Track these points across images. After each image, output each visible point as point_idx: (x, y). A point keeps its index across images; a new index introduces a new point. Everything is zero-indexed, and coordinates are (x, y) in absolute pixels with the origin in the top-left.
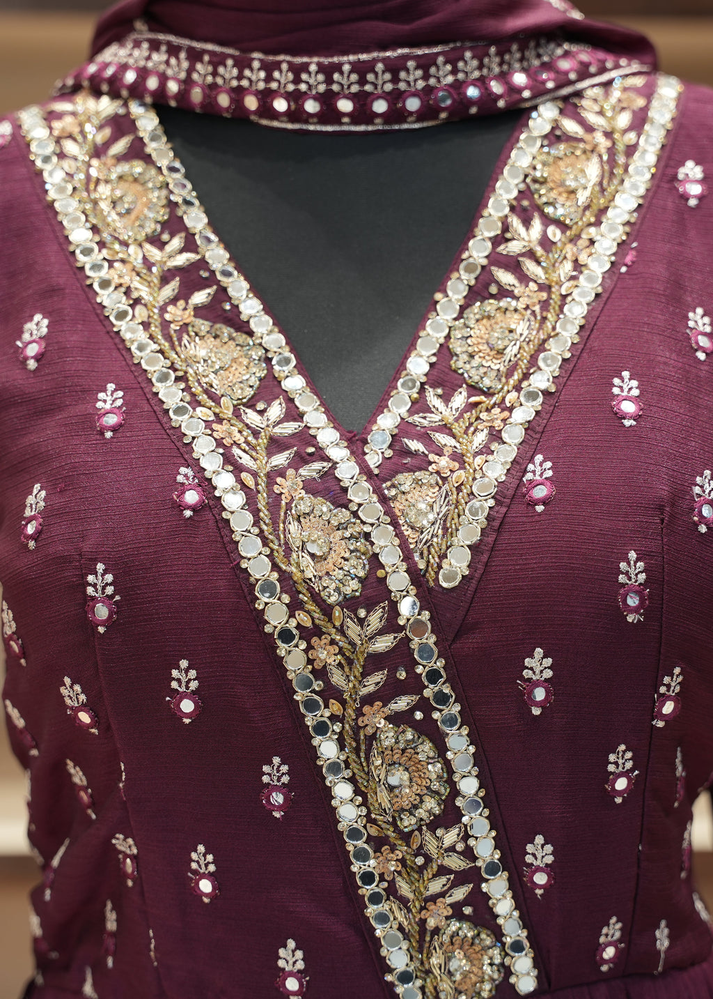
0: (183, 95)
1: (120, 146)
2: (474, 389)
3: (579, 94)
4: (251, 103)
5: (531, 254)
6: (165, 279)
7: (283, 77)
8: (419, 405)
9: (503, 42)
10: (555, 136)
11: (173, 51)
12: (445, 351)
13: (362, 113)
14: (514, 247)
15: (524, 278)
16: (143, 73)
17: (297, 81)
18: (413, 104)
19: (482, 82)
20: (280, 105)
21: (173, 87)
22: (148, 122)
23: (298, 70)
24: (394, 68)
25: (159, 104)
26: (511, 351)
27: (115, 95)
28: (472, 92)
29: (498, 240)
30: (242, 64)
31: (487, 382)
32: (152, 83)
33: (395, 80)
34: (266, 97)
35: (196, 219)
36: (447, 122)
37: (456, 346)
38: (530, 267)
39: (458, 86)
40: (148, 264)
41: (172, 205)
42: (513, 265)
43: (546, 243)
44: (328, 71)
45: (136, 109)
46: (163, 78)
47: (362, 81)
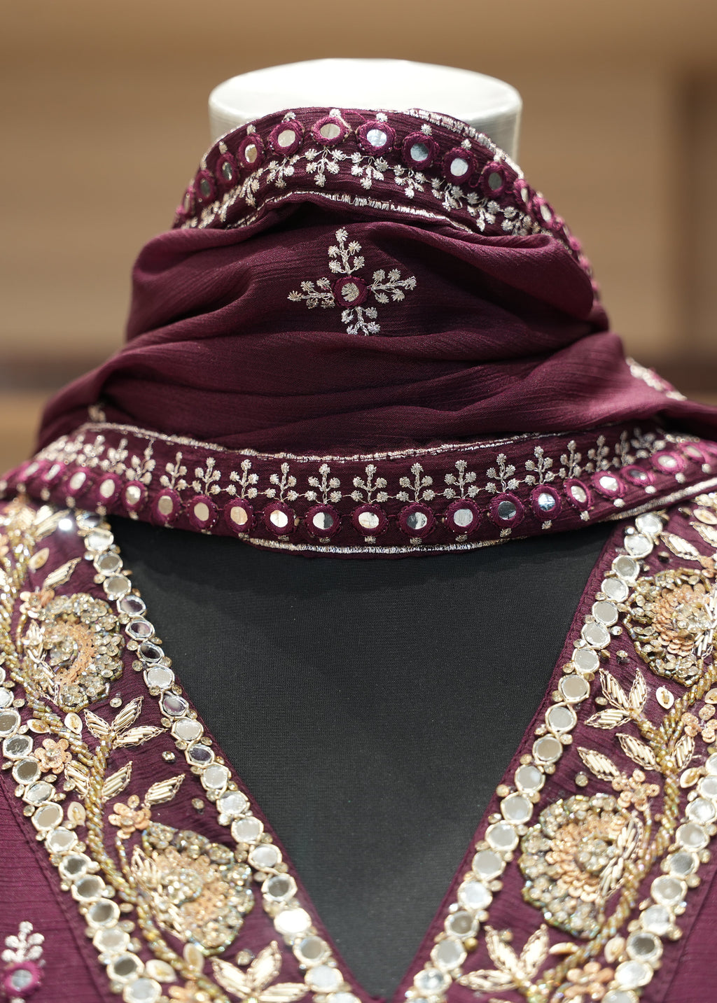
0: (148, 504)
1: (60, 575)
2: (558, 933)
3: (689, 502)
4: (239, 516)
5: (633, 728)
6: (112, 765)
7: (283, 481)
8: (478, 958)
9: (586, 433)
10: (659, 560)
11: (136, 446)
13: (394, 529)
14: (610, 718)
15: (626, 765)
16: (96, 476)
17: (302, 487)
18: (463, 518)
19: (557, 487)
20: (279, 519)
21: (134, 493)
22: (100, 541)
23: (303, 473)
24: (437, 470)
26: (611, 873)
28: (545, 501)
29: (587, 708)
30: (227, 465)
31: (576, 923)
32: (107, 489)
33: (439, 485)
34: (259, 508)
35: (160, 676)
36: (510, 541)
37: (531, 866)
38: (633, 747)
39: (526, 493)
40: (90, 741)
41: (126, 656)
42: (609, 744)
43: (654, 711)
44: (345, 474)
45: (85, 523)
46: (122, 483)
47: (393, 488)
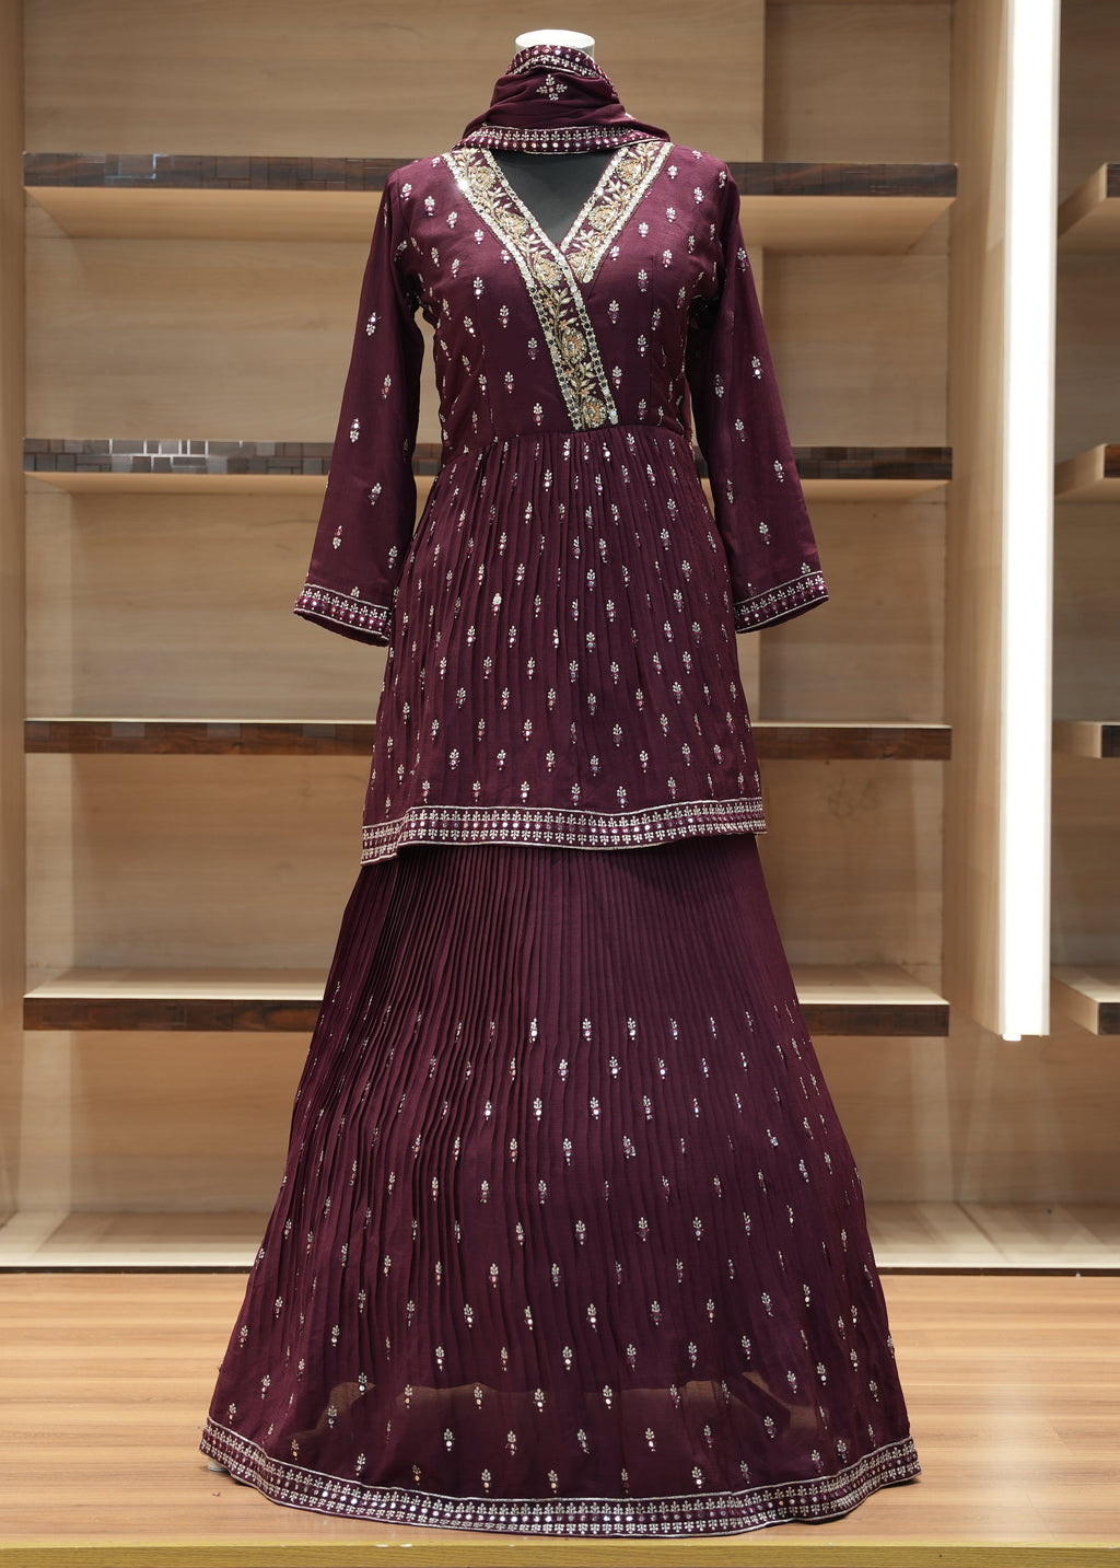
0: (501, 144)
1: (479, 162)
2: (595, 230)
3: (636, 145)
4: (524, 145)
5: (616, 192)
6: (495, 201)
7: (535, 136)
8: (578, 235)
9: (609, 127)
10: (626, 157)
11: (497, 130)
12: (587, 220)
13: (561, 148)
14: (610, 190)
15: (614, 200)
16: (487, 139)
17: (540, 137)
18: (578, 145)
19: (601, 139)
20: (534, 146)
21: (497, 142)
22: (488, 155)
23: (540, 134)
24: (572, 133)
25: (492, 149)
26: (608, 221)
27: (476, 147)
28: (599, 143)
29: (607, 187)
30: (521, 133)
31: (600, 228)
32: (490, 141)
33: (572, 136)
34: (529, 143)
35: (505, 183)
36: (589, 152)
37: (591, 218)
38: (615, 196)
39: (593, 140)
40: (490, 197)
41: (497, 179)
42: (610, 195)
43: (621, 190)
44: (550, 134)
45: (484, 151)
46: (494, 140)
47: (561, 137)
